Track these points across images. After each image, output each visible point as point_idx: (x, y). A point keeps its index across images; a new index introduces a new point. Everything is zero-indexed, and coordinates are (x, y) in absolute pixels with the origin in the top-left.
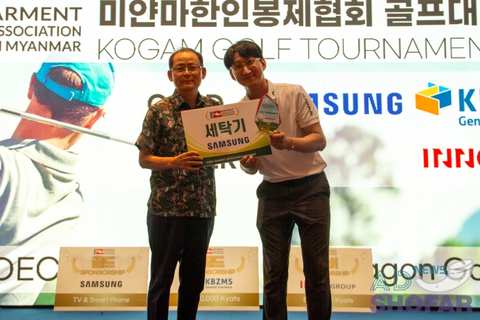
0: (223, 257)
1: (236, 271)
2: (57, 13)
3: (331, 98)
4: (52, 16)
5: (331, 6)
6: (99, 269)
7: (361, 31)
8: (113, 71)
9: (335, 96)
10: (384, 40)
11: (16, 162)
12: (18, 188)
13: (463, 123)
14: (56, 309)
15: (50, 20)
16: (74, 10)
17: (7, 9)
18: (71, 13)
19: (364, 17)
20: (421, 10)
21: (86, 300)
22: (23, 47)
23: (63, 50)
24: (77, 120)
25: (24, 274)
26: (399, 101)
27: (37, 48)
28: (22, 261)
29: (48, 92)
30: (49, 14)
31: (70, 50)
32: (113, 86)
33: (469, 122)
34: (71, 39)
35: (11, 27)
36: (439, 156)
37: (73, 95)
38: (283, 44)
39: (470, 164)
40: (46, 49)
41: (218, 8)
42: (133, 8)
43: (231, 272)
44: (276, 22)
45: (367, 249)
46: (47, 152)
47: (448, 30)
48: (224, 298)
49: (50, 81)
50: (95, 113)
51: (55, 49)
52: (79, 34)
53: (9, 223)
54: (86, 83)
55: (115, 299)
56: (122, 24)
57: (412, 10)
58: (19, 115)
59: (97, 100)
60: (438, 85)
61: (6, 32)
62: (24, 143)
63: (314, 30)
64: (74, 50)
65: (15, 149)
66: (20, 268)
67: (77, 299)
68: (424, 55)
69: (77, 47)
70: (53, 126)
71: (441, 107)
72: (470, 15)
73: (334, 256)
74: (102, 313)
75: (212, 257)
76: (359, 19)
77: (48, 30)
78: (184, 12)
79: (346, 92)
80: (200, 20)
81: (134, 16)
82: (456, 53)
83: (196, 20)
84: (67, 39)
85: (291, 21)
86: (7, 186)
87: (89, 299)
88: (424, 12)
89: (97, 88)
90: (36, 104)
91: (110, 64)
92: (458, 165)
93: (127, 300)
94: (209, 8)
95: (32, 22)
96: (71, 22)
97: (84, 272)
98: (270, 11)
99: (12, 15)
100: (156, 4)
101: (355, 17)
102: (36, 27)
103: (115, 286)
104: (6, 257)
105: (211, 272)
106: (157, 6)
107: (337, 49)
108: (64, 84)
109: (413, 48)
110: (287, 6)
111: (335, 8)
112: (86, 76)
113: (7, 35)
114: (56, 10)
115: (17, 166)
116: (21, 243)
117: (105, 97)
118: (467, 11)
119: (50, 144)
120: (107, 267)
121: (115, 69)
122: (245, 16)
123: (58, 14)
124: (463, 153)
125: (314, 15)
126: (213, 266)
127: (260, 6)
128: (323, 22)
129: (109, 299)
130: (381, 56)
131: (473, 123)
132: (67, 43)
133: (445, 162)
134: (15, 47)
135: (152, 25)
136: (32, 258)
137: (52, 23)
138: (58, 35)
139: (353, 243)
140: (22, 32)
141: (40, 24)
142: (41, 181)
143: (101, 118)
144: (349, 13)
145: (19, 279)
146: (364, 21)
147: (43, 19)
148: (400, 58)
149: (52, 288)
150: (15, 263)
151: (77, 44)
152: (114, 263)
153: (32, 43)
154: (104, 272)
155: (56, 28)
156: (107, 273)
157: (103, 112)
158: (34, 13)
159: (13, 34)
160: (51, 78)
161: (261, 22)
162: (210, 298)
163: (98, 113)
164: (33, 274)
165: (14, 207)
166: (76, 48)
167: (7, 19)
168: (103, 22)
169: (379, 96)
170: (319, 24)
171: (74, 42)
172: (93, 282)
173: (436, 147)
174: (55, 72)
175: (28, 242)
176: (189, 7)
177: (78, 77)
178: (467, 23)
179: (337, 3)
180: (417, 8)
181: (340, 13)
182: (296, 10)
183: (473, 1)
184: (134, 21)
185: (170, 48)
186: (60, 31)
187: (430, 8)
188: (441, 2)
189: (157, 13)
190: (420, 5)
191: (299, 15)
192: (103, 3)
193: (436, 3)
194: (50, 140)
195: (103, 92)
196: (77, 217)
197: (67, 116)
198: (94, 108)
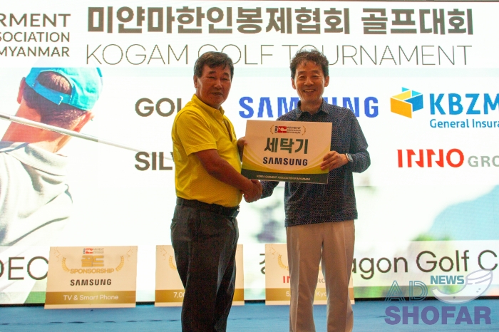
2: (46, 19)
4: (41, 22)
5: (311, 15)
7: (339, 38)
8: (101, 76)
10: (361, 47)
11: (6, 164)
12: (8, 189)
13: (433, 125)
14: (47, 307)
15: (39, 26)
16: (63, 17)
18: (60, 20)
19: (342, 25)
20: (394, 20)
21: (76, 298)
22: (13, 52)
23: (52, 56)
24: (65, 123)
25: (15, 273)
26: (375, 105)
27: (26, 53)
28: (12, 261)
29: (37, 96)
30: (37, 20)
31: (59, 56)
32: (101, 91)
33: (440, 124)
34: (60, 45)
35: (0, 33)
36: (413, 156)
37: (62, 99)
38: (265, 50)
39: (440, 163)
40: (35, 54)
41: (203, 16)
42: (121, 14)
44: (259, 29)
46: (36, 154)
47: (419, 38)
49: (39, 85)
50: (84, 117)
51: (44, 54)
52: (68, 40)
54: (74, 87)
55: (104, 296)
56: (110, 30)
57: (386, 19)
58: (8, 118)
59: (86, 104)
60: (411, 90)
62: (13, 147)
63: (295, 37)
64: (63, 55)
65: (5, 152)
66: (10, 268)
67: (67, 297)
68: (398, 62)
69: (66, 52)
70: (42, 130)
72: (439, 24)
74: (92, 310)
76: (337, 27)
77: (37, 36)
78: (170, 19)
80: (186, 26)
81: (122, 23)
82: (427, 59)
83: (182, 26)
84: (55, 45)
85: (273, 28)
87: (79, 297)
88: (397, 22)
89: (85, 92)
90: (25, 107)
91: (98, 69)
92: (430, 165)
93: (116, 298)
94: (194, 15)
95: (21, 28)
96: (60, 28)
97: (73, 271)
98: (253, 19)
99: (2, 21)
100: (143, 11)
101: (333, 25)
102: (25, 33)
103: (104, 284)
106: (144, 13)
108: (53, 89)
110: (269, 14)
111: (314, 16)
112: (74, 81)
114: (45, 17)
115: (7, 169)
116: (11, 244)
117: (93, 101)
118: (436, 21)
119: (40, 147)
120: (96, 266)
122: (229, 23)
123: (46, 21)
124: (434, 154)
125: (295, 23)
127: (244, 13)
128: (303, 29)
129: (99, 297)
130: (359, 62)
131: (443, 126)
132: (56, 48)
133: (417, 162)
134: (4, 53)
135: (139, 31)
136: (23, 258)
137: (41, 29)
138: (47, 41)
140: (12, 38)
141: (29, 30)
142: (31, 183)
143: (89, 122)
144: (328, 21)
145: (10, 278)
146: (342, 28)
147: (32, 25)
148: (376, 64)
149: (43, 287)
150: (6, 263)
151: (65, 50)
152: (103, 261)
153: (21, 48)
154: (94, 271)
155: (45, 34)
156: (97, 271)
158: (23, 20)
159: (2, 40)
160: (40, 83)
161: (245, 29)
163: (86, 117)
164: (23, 273)
165: (5, 208)
166: (65, 54)
168: (91, 28)
169: (357, 100)
170: (300, 31)
171: (63, 48)
172: (83, 281)
173: (410, 148)
174: (44, 77)
175: (18, 242)
176: (175, 14)
177: (67, 82)
178: (436, 32)
179: (317, 12)
180: (391, 17)
181: (319, 21)
182: (278, 18)
183: (442, 11)
184: (121, 27)
185: (156, 54)
186: (49, 37)
187: (403, 17)
188: (412, 11)
189: (144, 19)
190: (394, 15)
191: (281, 23)
192: (91, 10)
193: (409, 12)
194: (39, 143)
195: (91, 97)
196: (66, 218)
197: (56, 119)
198: (83, 112)
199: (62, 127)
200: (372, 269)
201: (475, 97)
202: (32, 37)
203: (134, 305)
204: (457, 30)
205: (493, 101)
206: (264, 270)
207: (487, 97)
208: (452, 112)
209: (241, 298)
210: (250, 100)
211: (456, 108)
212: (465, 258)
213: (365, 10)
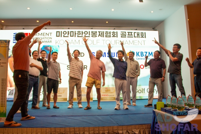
0: (84, 90)
4: (45, 35)
7: (115, 38)
8: (59, 47)
13: (137, 59)
18: (50, 34)
19: (116, 35)
23: (48, 43)
32: (59, 51)
34: (49, 40)
38: (98, 41)
41: (83, 33)
42: (64, 33)
44: (96, 36)
47: (134, 39)
48: (85, 99)
52: (51, 39)
54: (53, 50)
55: (60, 99)
56: (61, 36)
64: (50, 43)
68: (129, 44)
72: (138, 36)
73: (109, 89)
77: (44, 38)
78: (75, 34)
80: (79, 36)
82: (136, 44)
85: (100, 36)
89: (55, 51)
93: (63, 100)
94: (81, 33)
96: (50, 36)
98: (95, 34)
99: (36, 35)
100: (69, 32)
101: (114, 35)
107: (110, 42)
109: (127, 42)
110: (99, 33)
112: (53, 48)
114: (46, 33)
118: (137, 35)
122: (89, 35)
125: (105, 35)
127: (93, 32)
131: (139, 59)
135: (68, 37)
137: (45, 36)
141: (43, 37)
144: (112, 34)
151: (51, 41)
158: (41, 34)
161: (93, 36)
168: (57, 36)
170: (106, 37)
174: (46, 48)
176: (77, 33)
178: (138, 37)
179: (110, 32)
180: (127, 34)
181: (110, 34)
183: (139, 33)
184: (64, 36)
185: (72, 42)
186: (47, 38)
187: (130, 34)
188: (132, 32)
189: (69, 34)
191: (101, 35)
192: (57, 32)
193: (131, 33)
201: (147, 52)
203: (67, 101)
204: (142, 37)
205: (151, 54)
207: (149, 53)
208: (141, 56)
209: (92, 100)
210: (94, 53)
211: (142, 55)
212: (144, 90)
213: (121, 32)
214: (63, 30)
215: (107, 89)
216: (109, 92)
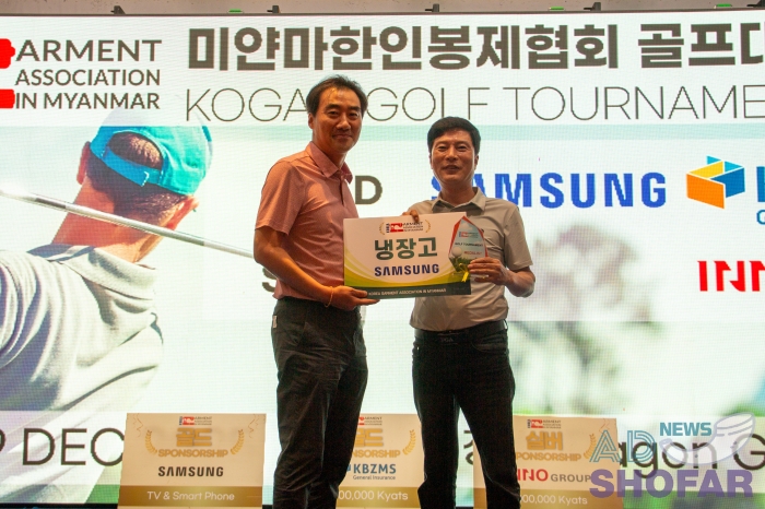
0: (380, 431)
1: (402, 453)
3: (552, 182)
4: (114, 54)
5: (552, 37)
6: (187, 448)
7: (600, 75)
8: (209, 139)
9: (558, 179)
10: (637, 89)
11: (59, 281)
12: (62, 321)
13: (763, 220)
15: (112, 60)
16: (149, 45)
17: (46, 43)
18: (145, 50)
19: (604, 54)
20: (696, 42)
21: (167, 496)
22: (71, 102)
23: (132, 107)
24: (153, 215)
25: (71, 455)
26: (660, 186)
27: (92, 104)
28: (68, 434)
29: (109, 172)
30: (109, 51)
31: (143, 107)
32: (210, 163)
34: (144, 90)
35: (51, 71)
36: (725, 273)
37: (148, 177)
38: (476, 97)
40: (105, 105)
41: (373, 41)
42: (241, 40)
43: (394, 454)
44: (465, 62)
45: (609, 420)
46: (106, 265)
47: (740, 73)
48: (383, 495)
49: (112, 155)
50: (182, 205)
51: (119, 104)
52: (157, 82)
53: (48, 376)
54: (167, 158)
55: (212, 495)
56: (224, 66)
57: (681, 42)
58: (63, 207)
59: (185, 185)
60: (723, 161)
61: (44, 80)
62: (71, 252)
63: (525, 75)
64: (149, 107)
65: (58, 261)
66: (65, 446)
67: (153, 495)
68: (700, 114)
69: (154, 102)
70: (116, 226)
71: (727, 196)
73: (556, 431)
75: (365, 430)
76: (597, 56)
77: (109, 76)
78: (321, 47)
79: (575, 172)
80: (346, 59)
81: (243, 54)
82: (753, 109)
83: (340, 59)
84: (138, 89)
85: (489, 61)
86: (45, 319)
87: (171, 495)
88: (701, 45)
89: (185, 166)
90: (92, 191)
91: (205, 128)
92: (756, 287)
93: (231, 497)
94: (359, 40)
95: (84, 63)
96: (144, 63)
97: (164, 453)
98: (455, 45)
99: (54, 52)
100: (277, 35)
101: (590, 54)
102: (90, 71)
103: (212, 475)
104: (44, 428)
105: (363, 454)
106: (278, 37)
107: (561, 104)
108: (133, 160)
110: (482, 36)
111: (558, 39)
112: (167, 147)
113: (45, 84)
115: (61, 287)
116: (67, 407)
117: (198, 181)
119: (111, 253)
120: (199, 445)
121: (212, 136)
122: (417, 53)
123: (124, 51)
124: (763, 268)
125: (525, 51)
126: (365, 445)
127: (440, 36)
128: (539, 61)
129: (203, 496)
130: (632, 115)
132: (138, 95)
133: (733, 283)
134: (58, 102)
135: (271, 67)
136: (84, 431)
137: (115, 65)
138: (124, 84)
139: (587, 410)
140: (69, 80)
141: (96, 66)
142: (98, 310)
144: (580, 47)
145: (64, 462)
146: (605, 59)
147: (101, 59)
148: (662, 117)
149: (115, 476)
150: (58, 438)
151: (153, 98)
152: (210, 438)
153: (84, 95)
154: (196, 453)
155: (122, 72)
156: (201, 454)
157: (194, 203)
158: (88, 49)
159: (55, 83)
160: (114, 151)
161: (442, 62)
162: (361, 495)
163: (185, 205)
164: (84, 455)
165: (55, 351)
166: (152, 104)
167: (45, 59)
168: (194, 63)
169: (628, 178)
170: (533, 64)
171: (149, 95)
172: (178, 469)
173: (720, 259)
174: (119, 141)
175: (78, 405)
176: (329, 39)
177: (155, 150)
179: (563, 29)
180: (693, 38)
181: (566, 48)
182: (497, 43)
184: (241, 60)
185: (298, 104)
186: (127, 78)
187: (711, 38)
188: (728, 27)
189: (278, 48)
190: (695, 34)
191: (501, 51)
192: (194, 34)
193: (722, 29)
194: (111, 247)
195: (194, 173)
196: (153, 367)
197: (138, 209)
198: (180, 197)
199: (147, 222)
200: (655, 462)
202: (101, 78)
206: (472, 458)
213: (645, 28)
214: (235, 24)
215: (537, 431)
216: (557, 452)
